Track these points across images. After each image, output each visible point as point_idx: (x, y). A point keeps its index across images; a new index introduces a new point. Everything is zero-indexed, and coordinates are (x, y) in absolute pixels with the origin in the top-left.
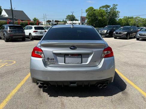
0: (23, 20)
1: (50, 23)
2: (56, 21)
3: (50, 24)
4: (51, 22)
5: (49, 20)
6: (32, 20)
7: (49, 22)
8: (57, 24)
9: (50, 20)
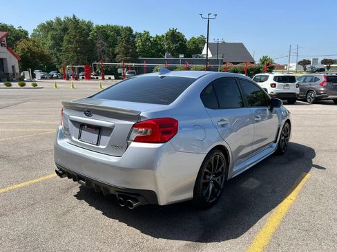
0: (239, 63)
1: (308, 66)
2: (325, 62)
3: (305, 69)
4: (309, 62)
5: (304, 60)
6: (257, 61)
7: (304, 63)
8: (328, 68)
9: (307, 59)
